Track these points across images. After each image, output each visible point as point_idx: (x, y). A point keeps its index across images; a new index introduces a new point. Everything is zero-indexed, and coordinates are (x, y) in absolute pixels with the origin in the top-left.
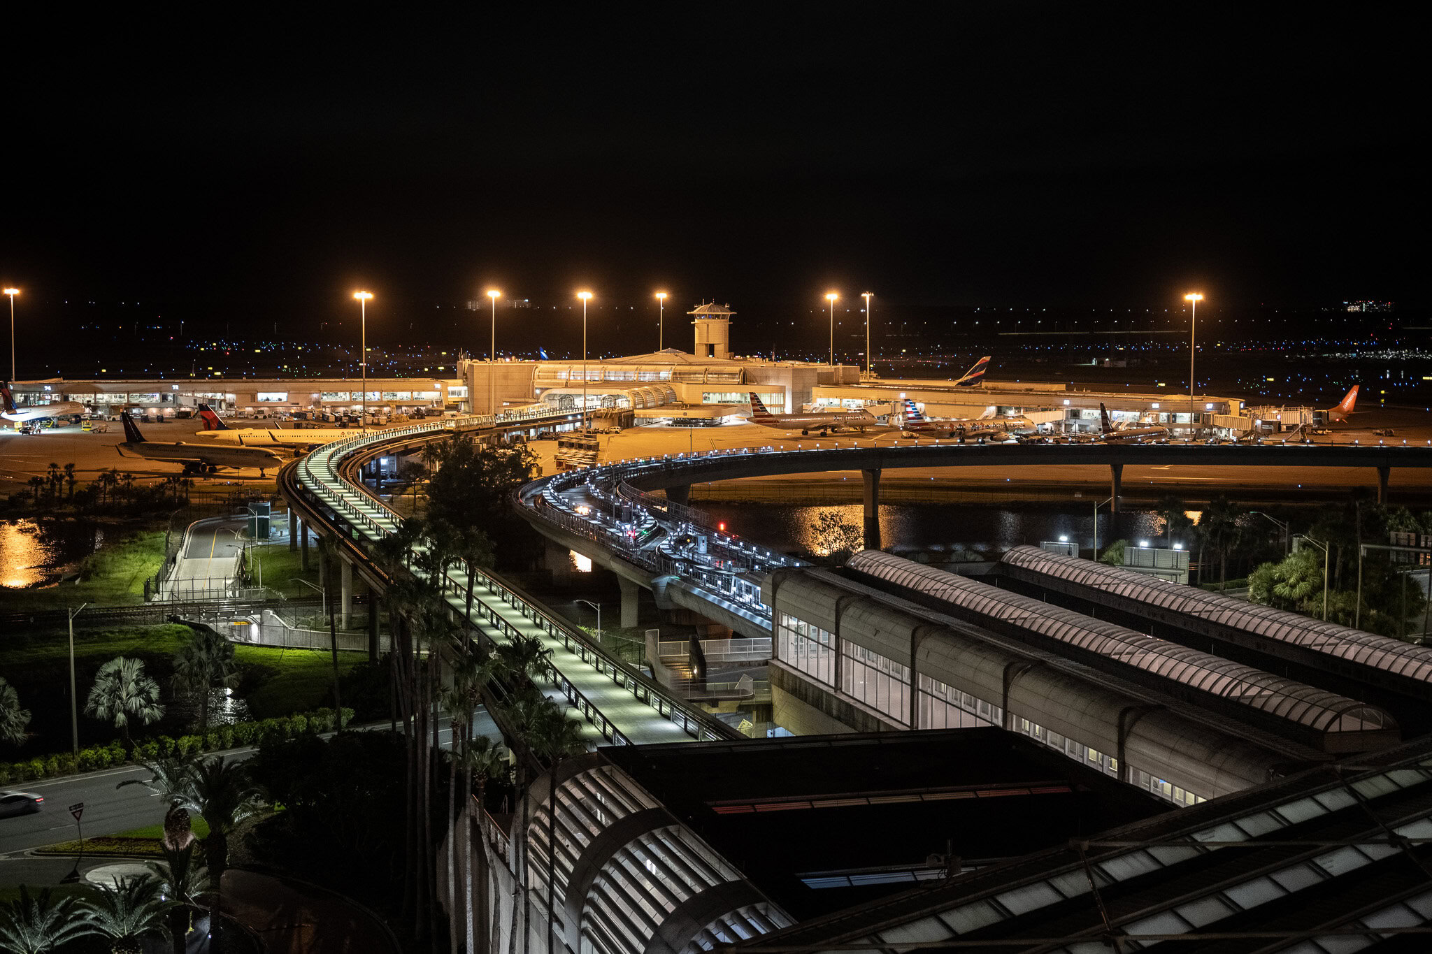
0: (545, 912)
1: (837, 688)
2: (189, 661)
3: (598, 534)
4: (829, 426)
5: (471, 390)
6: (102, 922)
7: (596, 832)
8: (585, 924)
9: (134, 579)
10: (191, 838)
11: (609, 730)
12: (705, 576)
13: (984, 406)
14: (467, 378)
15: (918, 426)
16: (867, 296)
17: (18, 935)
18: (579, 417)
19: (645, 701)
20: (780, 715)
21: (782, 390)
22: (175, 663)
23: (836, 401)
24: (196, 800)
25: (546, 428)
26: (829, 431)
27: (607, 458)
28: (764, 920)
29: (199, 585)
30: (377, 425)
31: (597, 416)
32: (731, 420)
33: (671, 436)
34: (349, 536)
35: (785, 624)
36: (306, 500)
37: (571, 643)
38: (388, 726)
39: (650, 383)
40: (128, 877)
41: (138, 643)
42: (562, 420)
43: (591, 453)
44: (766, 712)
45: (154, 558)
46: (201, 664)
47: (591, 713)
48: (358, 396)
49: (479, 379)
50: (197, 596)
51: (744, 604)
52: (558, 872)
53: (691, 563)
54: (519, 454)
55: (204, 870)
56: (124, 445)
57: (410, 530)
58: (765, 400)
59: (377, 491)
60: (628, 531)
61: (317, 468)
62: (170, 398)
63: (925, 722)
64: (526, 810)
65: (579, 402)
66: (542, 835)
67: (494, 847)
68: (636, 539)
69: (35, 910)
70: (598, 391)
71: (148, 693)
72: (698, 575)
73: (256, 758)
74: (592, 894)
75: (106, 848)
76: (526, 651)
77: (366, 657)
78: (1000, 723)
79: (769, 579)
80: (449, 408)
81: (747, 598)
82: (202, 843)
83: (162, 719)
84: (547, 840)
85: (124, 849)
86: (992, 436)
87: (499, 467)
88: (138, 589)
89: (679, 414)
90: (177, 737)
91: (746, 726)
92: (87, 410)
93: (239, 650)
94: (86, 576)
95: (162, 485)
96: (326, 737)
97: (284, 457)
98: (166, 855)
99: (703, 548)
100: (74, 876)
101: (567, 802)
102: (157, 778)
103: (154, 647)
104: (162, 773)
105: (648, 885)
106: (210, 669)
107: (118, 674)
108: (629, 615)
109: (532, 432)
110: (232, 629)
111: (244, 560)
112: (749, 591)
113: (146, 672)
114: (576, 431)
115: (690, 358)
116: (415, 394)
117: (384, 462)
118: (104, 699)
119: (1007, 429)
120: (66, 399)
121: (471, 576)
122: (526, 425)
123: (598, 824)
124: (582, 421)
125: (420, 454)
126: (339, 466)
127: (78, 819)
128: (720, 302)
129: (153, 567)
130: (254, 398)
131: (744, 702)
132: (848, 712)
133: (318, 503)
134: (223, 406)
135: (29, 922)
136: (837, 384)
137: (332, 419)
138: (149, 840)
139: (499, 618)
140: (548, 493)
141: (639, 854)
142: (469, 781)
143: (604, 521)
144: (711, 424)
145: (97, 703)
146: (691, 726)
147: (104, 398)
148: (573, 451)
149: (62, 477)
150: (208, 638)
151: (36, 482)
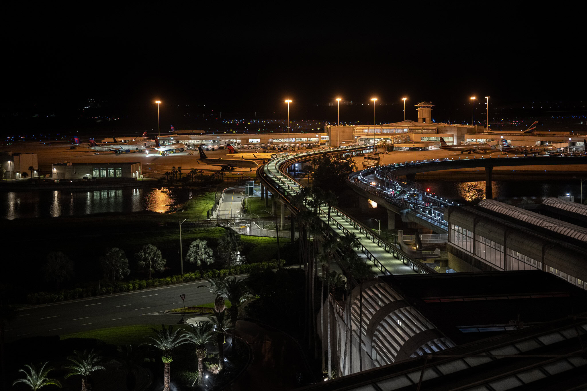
0: (358, 339)
1: (474, 254)
2: (224, 241)
3: (379, 193)
4: (472, 150)
5: (330, 137)
6: (192, 339)
7: (378, 308)
8: (374, 344)
9: (203, 210)
10: (224, 308)
11: (383, 269)
12: (421, 209)
13: (535, 141)
14: (329, 133)
15: (508, 149)
16: (487, 98)
17: (162, 343)
18: (372, 147)
19: (397, 258)
20: (451, 264)
21: (452, 136)
22: (219, 242)
23: (475, 140)
24: (226, 293)
25: (359, 151)
26: (472, 152)
27: (382, 164)
28: (444, 344)
29: (227, 213)
30: (294, 151)
31: (379, 147)
32: (432, 148)
33: (408, 154)
34: (283, 194)
35: (453, 228)
36: (267, 180)
37: (368, 235)
38: (298, 267)
39: (400, 134)
40: (201, 322)
41: (205, 234)
42: (365, 148)
43: (377, 161)
44: (446, 263)
45: (211, 202)
46: (228, 242)
47: (376, 262)
48: (287, 140)
49: (333, 133)
50: (227, 217)
51: (437, 220)
52: (363, 324)
53: (415, 204)
54: (349, 161)
55: (229, 320)
56: (199, 159)
57: (305, 192)
58: (446, 140)
59: (294, 177)
60: (391, 191)
61: (271, 168)
62: (216, 142)
63: (510, 267)
64: (351, 299)
65: (372, 141)
66: (357, 309)
67: (338, 313)
68: (394, 195)
69: (168, 333)
70: (379, 137)
71: (209, 253)
72: (418, 208)
73: (249, 278)
74: (376, 333)
75: (194, 311)
76: (350, 238)
77: (290, 240)
78: (541, 268)
79: (447, 210)
80: (322, 144)
81: (438, 218)
82: (229, 310)
83: (214, 263)
84: (359, 311)
85: (200, 312)
86: (539, 153)
87: (341, 167)
88: (205, 214)
89: (411, 146)
90: (219, 270)
91: (438, 268)
92: (186, 146)
93: (242, 237)
94: (186, 209)
95: (213, 175)
96: (275, 271)
97: (259, 164)
98: (216, 314)
99: (421, 198)
100: (182, 321)
101: (367, 297)
102: (212, 285)
103: (211, 236)
104: (214, 283)
105: (398, 330)
106: (232, 244)
107: (197, 246)
108: (391, 225)
109: (354, 153)
110: (240, 229)
111: (244, 203)
112: (439, 215)
113: (208, 245)
114: (371, 152)
115: (416, 124)
116: (309, 139)
117: (297, 165)
118: (193, 255)
119: (545, 150)
120: (178, 142)
121: (329, 209)
122: (351, 151)
123: (379, 306)
124: (373, 149)
125: (310, 162)
126: (279, 167)
127: (183, 300)
128: (428, 101)
129: (210, 206)
130: (248, 141)
131: (437, 259)
132: (479, 264)
133: (272, 181)
134: (236, 144)
135: (166, 338)
136: (475, 133)
137: (277, 149)
138: (209, 308)
139: (341, 226)
140: (360, 177)
141: (394, 318)
142: (329, 288)
143: (382, 188)
144: (424, 149)
145: (190, 256)
146: (415, 268)
147: (192, 142)
148: (370, 161)
149: (177, 172)
150: (231, 233)
151: (168, 173)
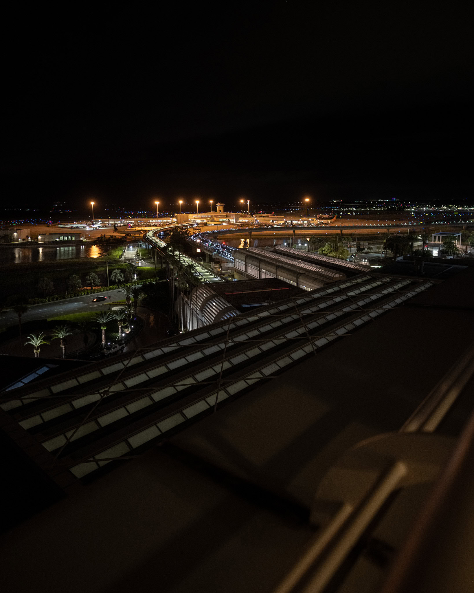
0: (195, 313)
1: (246, 272)
2: (129, 270)
3: (202, 245)
4: (242, 224)
5: (177, 220)
6: (116, 317)
7: (204, 298)
8: (203, 315)
9: (117, 255)
10: (131, 302)
11: (205, 280)
12: (221, 252)
13: (270, 220)
14: (176, 217)
15: (258, 224)
16: (248, 201)
17: (101, 320)
18: (197, 224)
19: (212, 275)
20: (236, 276)
21: (233, 218)
22: (126, 270)
23: (243, 220)
24: (131, 295)
25: (191, 226)
26: (242, 226)
27: (202, 232)
28: (235, 313)
29: (129, 256)
30: (160, 226)
31: (200, 224)
32: (224, 224)
33: (214, 227)
34: (156, 246)
35: (236, 260)
36: (148, 240)
37: (198, 265)
38: (165, 281)
39: (209, 218)
40: (120, 309)
41: (119, 267)
42: (194, 225)
43: (199, 230)
44: (233, 276)
45: (121, 251)
46: (131, 270)
47: (202, 277)
48: (157, 221)
49: (179, 217)
50: (129, 258)
51: (229, 257)
52: (198, 306)
53: (218, 250)
54: (186, 231)
55: (134, 307)
56: (114, 231)
57: (168, 246)
58: (230, 220)
59: (161, 238)
60: (207, 244)
61: (150, 234)
62: (122, 222)
63: (262, 277)
64: (192, 295)
65: (197, 221)
66: (195, 299)
67: (186, 301)
68: (208, 246)
69: (104, 315)
70: (200, 219)
71: (122, 276)
72: (220, 252)
73: (142, 287)
74: (204, 309)
75: (115, 304)
76: (191, 267)
77: (160, 268)
78: (275, 277)
79: (233, 252)
80: (173, 223)
81: (229, 256)
82: (132, 302)
83: (124, 280)
84: (196, 301)
85: (118, 304)
86: (271, 226)
87: (183, 233)
88: (118, 257)
89: (215, 223)
90: (127, 283)
91: (230, 279)
92: (107, 225)
93: (138, 267)
94: (108, 255)
95: (121, 238)
96: (154, 283)
97: (144, 232)
98: (127, 305)
99: (221, 247)
100: (109, 309)
101: (199, 293)
102: (125, 291)
103: (121, 267)
104: (125, 290)
105: (214, 307)
106: (132, 271)
107: (116, 272)
108: (207, 260)
109: (188, 227)
110: (136, 264)
111: (137, 251)
112: (229, 255)
113: (121, 272)
114: (196, 226)
115: (216, 213)
116: (167, 220)
117: (162, 233)
118: (114, 277)
119: (274, 224)
120: (103, 223)
121: (180, 253)
122: (187, 226)
123: (204, 296)
124: (197, 225)
125: (168, 231)
126: (154, 234)
127: (110, 299)
128: (222, 203)
129: (121, 253)
130: (137, 221)
131: (229, 275)
132: (248, 276)
133: (151, 241)
134: (132, 223)
135: (103, 317)
136: (243, 217)
137: (152, 225)
138: (123, 302)
139: (185, 261)
140: (192, 238)
141: (212, 302)
142: (181, 290)
143: (202, 243)
144: (221, 225)
145: (113, 278)
146: (220, 279)
147: (110, 222)
148: (196, 230)
149: (103, 237)
150: (132, 266)
151: (98, 238)
